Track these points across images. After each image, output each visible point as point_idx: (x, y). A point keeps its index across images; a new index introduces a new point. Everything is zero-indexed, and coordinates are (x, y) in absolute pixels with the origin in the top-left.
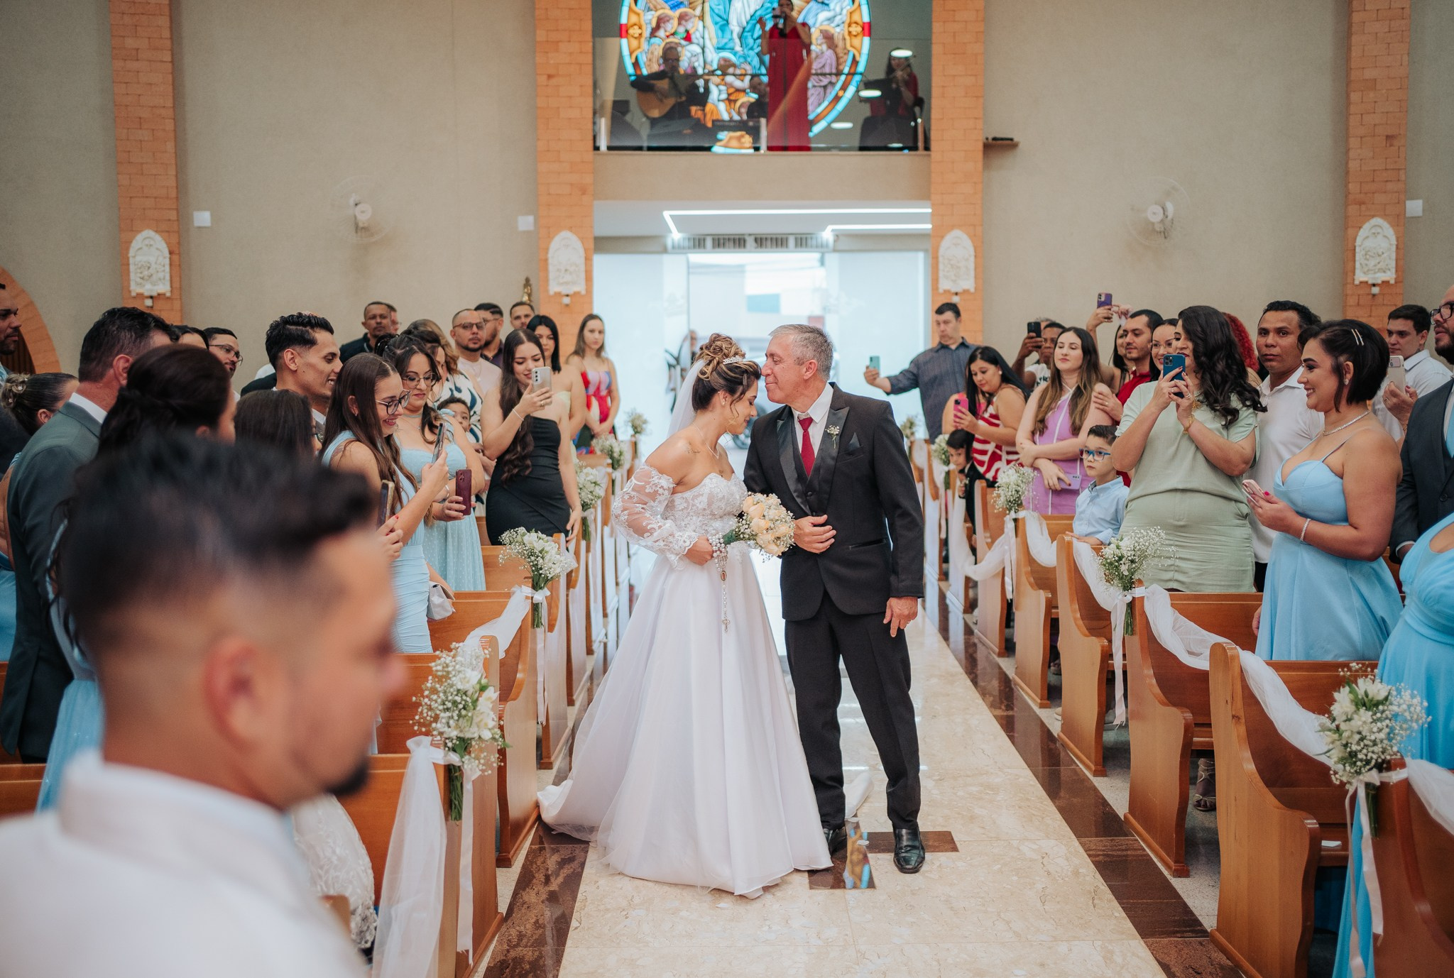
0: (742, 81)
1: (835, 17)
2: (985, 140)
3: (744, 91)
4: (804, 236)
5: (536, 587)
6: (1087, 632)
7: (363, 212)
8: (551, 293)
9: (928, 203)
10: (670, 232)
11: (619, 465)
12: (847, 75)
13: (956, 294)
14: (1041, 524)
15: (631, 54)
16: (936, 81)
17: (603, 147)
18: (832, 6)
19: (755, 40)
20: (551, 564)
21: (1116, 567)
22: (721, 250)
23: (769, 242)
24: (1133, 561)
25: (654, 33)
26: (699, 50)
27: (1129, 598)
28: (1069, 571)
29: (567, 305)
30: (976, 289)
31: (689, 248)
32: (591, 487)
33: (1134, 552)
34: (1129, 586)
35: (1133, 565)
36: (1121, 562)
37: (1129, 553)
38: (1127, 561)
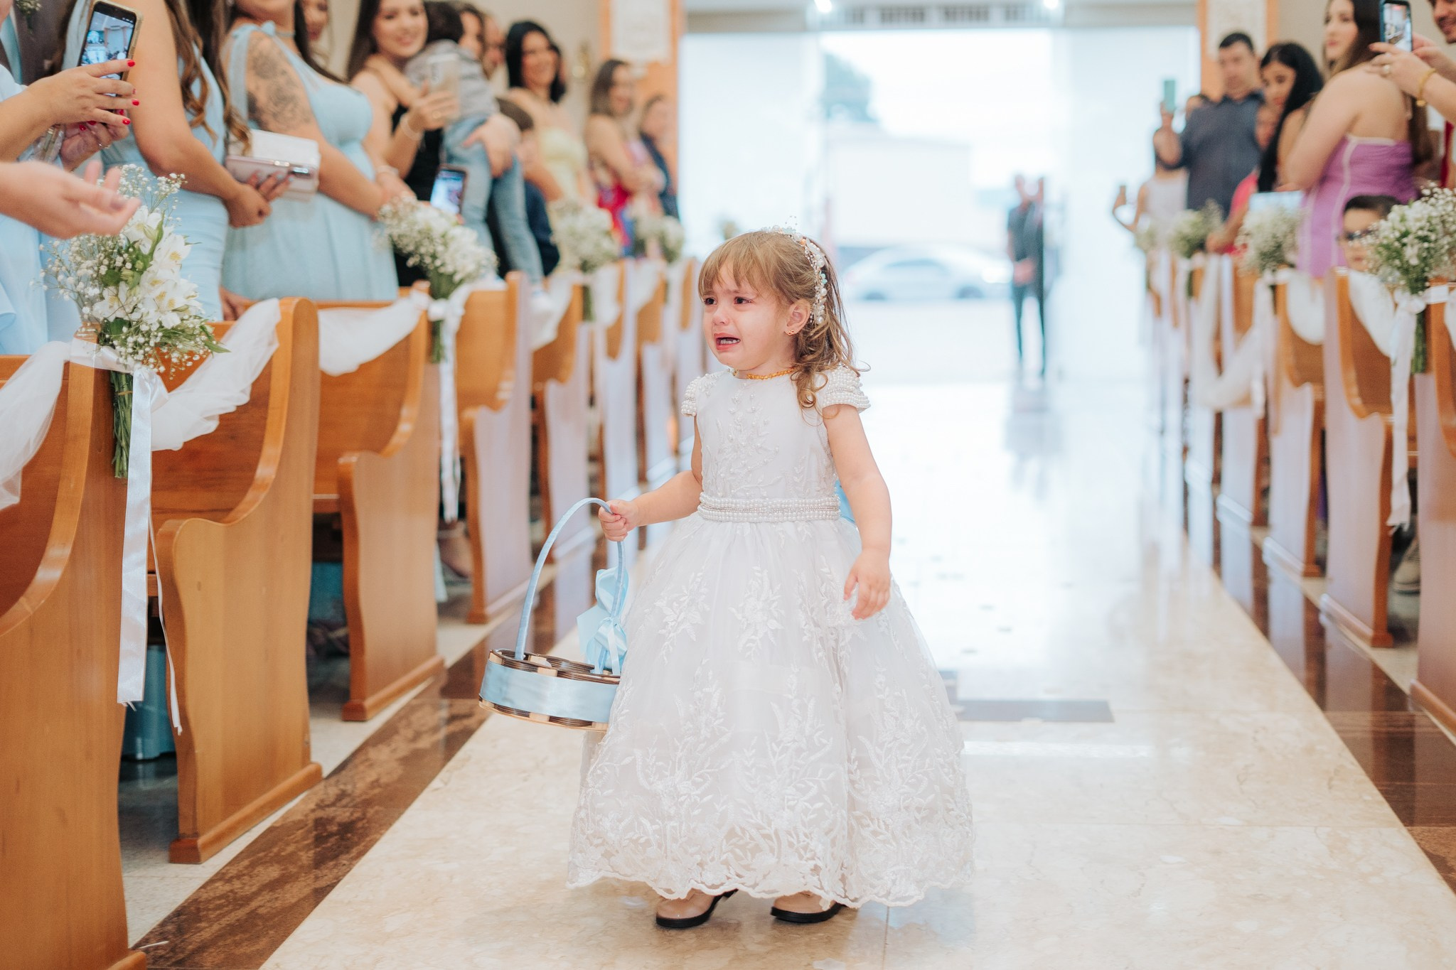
4: (1013, 7)
21: (1397, 250)
22: (891, 28)
23: (964, 15)
24: (1424, 239)
27: (1418, 304)
28: (1343, 324)
31: (841, 24)
33: (1428, 224)
34: (1419, 285)
35: (1426, 245)
36: (1405, 240)
37: (1419, 225)
38: (1416, 241)
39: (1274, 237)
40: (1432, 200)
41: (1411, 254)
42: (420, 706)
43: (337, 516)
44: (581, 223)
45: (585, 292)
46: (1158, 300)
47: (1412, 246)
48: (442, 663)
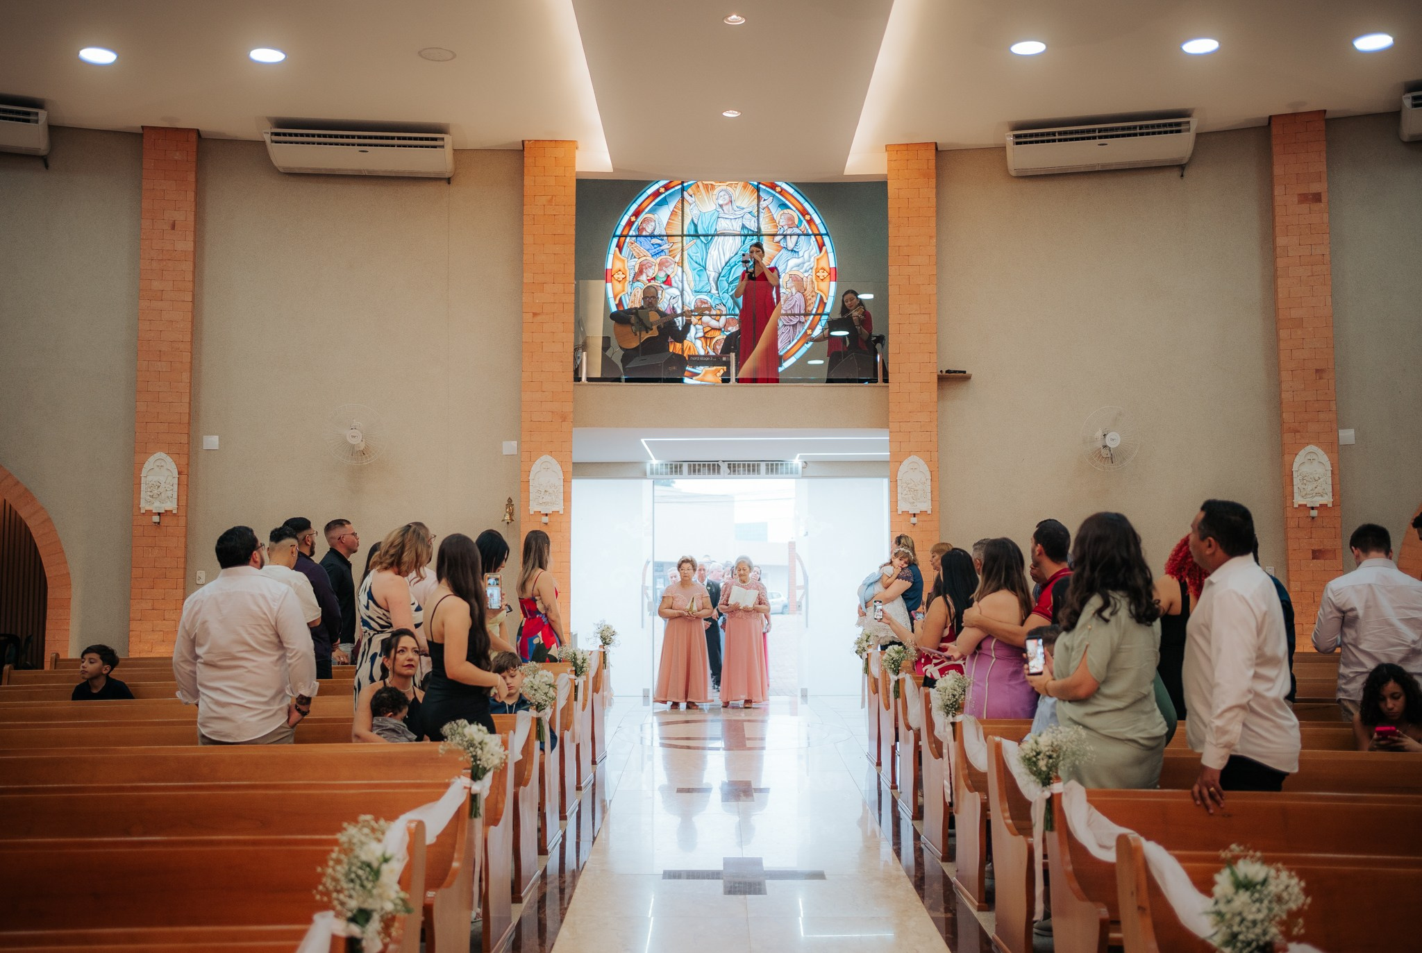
0: (718, 321)
1: (804, 263)
2: (940, 373)
3: (720, 329)
4: (774, 462)
5: (476, 774)
6: (1014, 829)
7: (354, 437)
8: (532, 513)
9: (887, 431)
10: (648, 457)
12: (814, 315)
13: (914, 515)
14: (977, 729)
15: (615, 298)
16: (893, 319)
17: (584, 379)
18: (801, 254)
19: (729, 284)
20: (489, 756)
21: (1034, 761)
22: (697, 476)
23: (741, 468)
24: (1050, 757)
25: (636, 278)
26: (677, 292)
27: (1047, 794)
28: (999, 771)
29: (546, 524)
30: (932, 510)
31: (667, 474)
32: (546, 689)
34: (1047, 781)
35: (1051, 761)
36: (1039, 757)
37: (1047, 749)
39: (954, 696)
41: (1042, 764)
44: (536, 682)
45: (539, 721)
46: (876, 681)
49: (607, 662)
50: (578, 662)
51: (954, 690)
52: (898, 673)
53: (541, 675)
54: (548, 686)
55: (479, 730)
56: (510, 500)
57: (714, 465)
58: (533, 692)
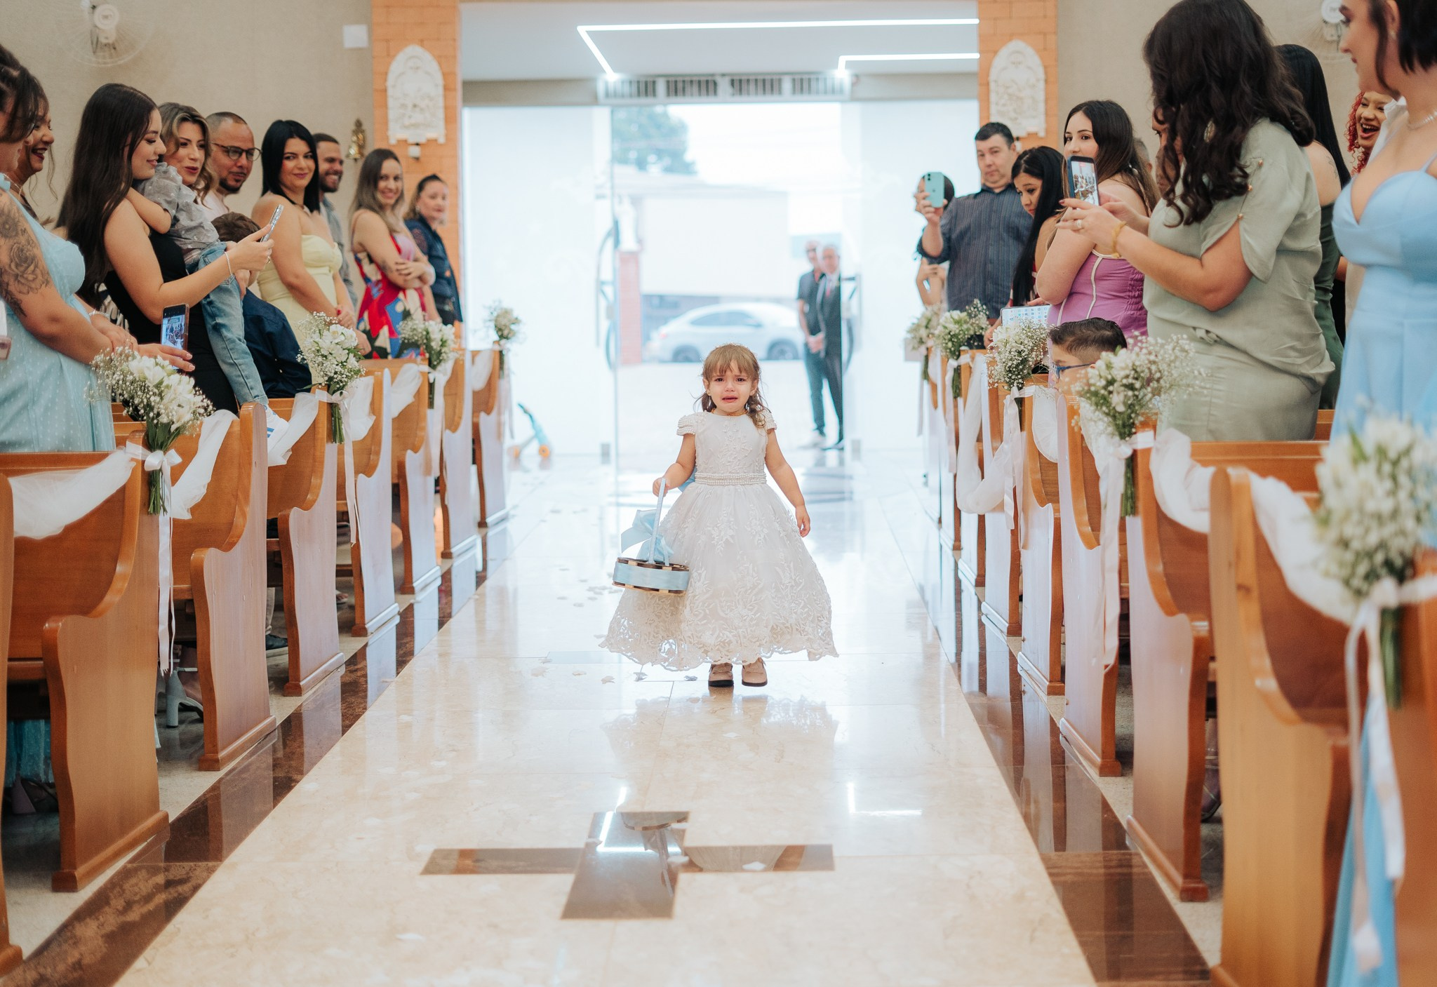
4: (805, 77)
5: (151, 444)
7: (106, 17)
8: (393, 140)
10: (604, 71)
11: (438, 364)
14: (1056, 409)
21: (1104, 398)
22: (680, 99)
23: (752, 86)
24: (1131, 387)
27: (1126, 451)
29: (417, 159)
30: (1047, 131)
31: (631, 96)
32: (343, 356)
33: (1133, 372)
34: (1126, 430)
35: (1130, 393)
36: (1111, 388)
37: (1123, 373)
38: (1122, 388)
39: (1019, 353)
40: (1137, 349)
41: (1118, 402)
42: (136, 870)
43: (43, 682)
44: (326, 343)
45: (333, 409)
46: (934, 387)
47: (1118, 393)
48: (166, 817)
49: (506, 366)
50: (433, 344)
51: (1021, 343)
52: (959, 356)
53: (334, 333)
54: (347, 351)
55: (157, 364)
56: (359, 124)
57: (707, 82)
58: (320, 359)
